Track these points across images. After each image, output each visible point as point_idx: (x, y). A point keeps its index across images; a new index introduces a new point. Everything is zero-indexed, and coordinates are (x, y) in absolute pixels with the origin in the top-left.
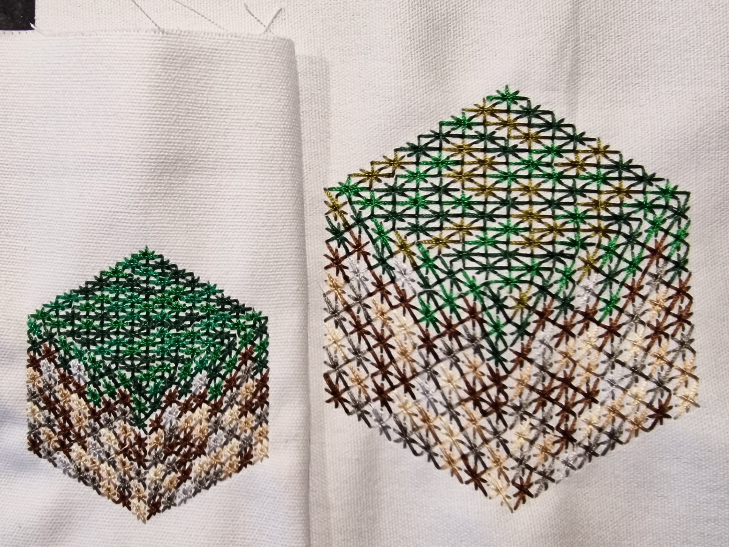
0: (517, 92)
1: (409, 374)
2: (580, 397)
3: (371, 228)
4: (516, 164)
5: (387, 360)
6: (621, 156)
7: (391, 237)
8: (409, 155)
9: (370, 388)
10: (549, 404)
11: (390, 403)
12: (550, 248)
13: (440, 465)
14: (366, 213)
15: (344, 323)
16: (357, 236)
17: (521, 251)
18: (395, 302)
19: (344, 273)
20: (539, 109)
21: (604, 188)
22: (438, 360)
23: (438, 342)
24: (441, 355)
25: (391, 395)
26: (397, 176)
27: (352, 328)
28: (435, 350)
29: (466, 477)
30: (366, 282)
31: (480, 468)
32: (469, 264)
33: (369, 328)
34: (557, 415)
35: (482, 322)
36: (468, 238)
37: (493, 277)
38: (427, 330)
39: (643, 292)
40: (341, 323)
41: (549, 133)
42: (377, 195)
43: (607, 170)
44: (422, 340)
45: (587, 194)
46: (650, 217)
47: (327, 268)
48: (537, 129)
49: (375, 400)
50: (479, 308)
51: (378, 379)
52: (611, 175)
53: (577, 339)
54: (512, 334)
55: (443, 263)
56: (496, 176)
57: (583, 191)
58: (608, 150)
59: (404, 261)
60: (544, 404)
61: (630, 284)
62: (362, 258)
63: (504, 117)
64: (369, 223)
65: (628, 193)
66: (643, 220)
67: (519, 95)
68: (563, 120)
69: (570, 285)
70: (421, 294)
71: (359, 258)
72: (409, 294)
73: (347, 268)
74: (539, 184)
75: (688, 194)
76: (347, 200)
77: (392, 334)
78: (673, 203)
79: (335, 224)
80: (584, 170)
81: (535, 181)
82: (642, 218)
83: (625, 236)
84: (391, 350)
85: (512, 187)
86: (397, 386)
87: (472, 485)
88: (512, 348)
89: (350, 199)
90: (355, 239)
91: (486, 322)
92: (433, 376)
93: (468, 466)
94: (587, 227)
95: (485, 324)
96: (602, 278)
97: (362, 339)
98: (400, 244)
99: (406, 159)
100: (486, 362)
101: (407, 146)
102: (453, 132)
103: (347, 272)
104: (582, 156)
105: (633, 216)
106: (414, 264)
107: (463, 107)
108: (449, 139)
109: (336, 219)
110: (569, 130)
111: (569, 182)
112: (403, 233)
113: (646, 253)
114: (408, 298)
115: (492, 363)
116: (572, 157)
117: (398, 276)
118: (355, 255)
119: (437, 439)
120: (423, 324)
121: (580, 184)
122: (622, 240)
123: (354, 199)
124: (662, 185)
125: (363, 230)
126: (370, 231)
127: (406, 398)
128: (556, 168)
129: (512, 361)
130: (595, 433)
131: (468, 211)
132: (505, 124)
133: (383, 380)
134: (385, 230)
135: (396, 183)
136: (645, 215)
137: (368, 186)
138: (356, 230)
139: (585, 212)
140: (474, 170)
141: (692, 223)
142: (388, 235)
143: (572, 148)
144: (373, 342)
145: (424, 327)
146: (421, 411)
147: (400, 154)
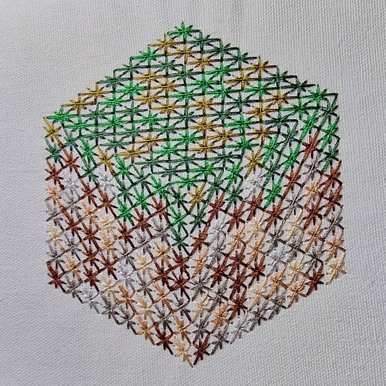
0: (191, 27)
1: (112, 260)
2: (249, 272)
3: (79, 146)
4: (192, 84)
5: (94, 249)
6: (278, 69)
7: (95, 152)
8: (107, 86)
9: (82, 272)
10: (224, 279)
11: (97, 283)
12: (220, 151)
13: (137, 332)
14: (75, 135)
15: (61, 222)
16: (69, 154)
17: (197, 156)
18: (99, 203)
19: (60, 183)
20: (209, 38)
21: (265, 97)
22: (134, 248)
23: (133, 234)
24: (136, 244)
25: (99, 277)
26: (99, 103)
27: (67, 226)
28: (131, 239)
29: (157, 340)
30: (77, 189)
31: (168, 333)
32: (156, 169)
33: (80, 225)
34: (231, 287)
35: (167, 215)
36: (155, 148)
37: (174, 179)
38: (125, 224)
39: (300, 181)
40: (58, 222)
41: (218, 57)
42: (84, 119)
43: (267, 82)
44: (121, 232)
45: (251, 104)
46: (305, 117)
47: (47, 179)
48: (209, 55)
49: (86, 281)
50: (164, 204)
51: (88, 264)
52: (270, 86)
53: (246, 224)
54: (191, 223)
55: (136, 169)
56: (177, 96)
57: (247, 102)
58: (267, 65)
59: (106, 170)
60: (219, 279)
61: (289, 176)
62: (73, 169)
63: (181, 47)
64: (78, 142)
65: (285, 99)
66: (299, 120)
67: (193, 28)
68: (229, 45)
69: (239, 180)
70: (119, 195)
71: (71, 171)
72: (110, 197)
73: (62, 179)
74: (212, 99)
75: (336, 95)
76: (61, 125)
77: (98, 229)
78: (324, 104)
79: (52, 144)
80: (248, 84)
81: (208, 97)
82: (298, 119)
83: (284, 135)
84: (97, 241)
85: (190, 104)
86: (103, 270)
87: (162, 346)
88: (192, 235)
89: (63, 125)
90: (67, 156)
91: (170, 215)
92: (130, 261)
93: (158, 332)
94: (252, 131)
95: (169, 217)
96: (265, 172)
97: (75, 234)
98: (102, 157)
99: (105, 89)
100: (172, 247)
101: (105, 79)
102: (141, 64)
103: (63, 182)
104: (246, 73)
105: (290, 118)
106: (113, 172)
107: (149, 43)
108: (138, 70)
109: (53, 141)
110: (235, 53)
111: (235, 96)
112: (104, 149)
113: (303, 148)
114: (109, 199)
115: (176, 248)
116: (238, 74)
117: (101, 183)
118: (68, 168)
119: (134, 311)
120: (121, 220)
121: (244, 96)
122: (281, 138)
123: (66, 123)
124: (314, 90)
125: (74, 149)
126: (79, 148)
127: (109, 279)
128: (225, 84)
129: (192, 245)
130: (263, 300)
131: (155, 126)
132: (182, 53)
133: (91, 265)
134: (91, 147)
135: (97, 108)
136: (300, 117)
137: (77, 113)
138: (68, 149)
139: (249, 119)
140: (159, 93)
141: (340, 119)
142: (93, 151)
143: (238, 67)
144: (83, 236)
145: (122, 222)
146: (121, 289)
147: (100, 86)
